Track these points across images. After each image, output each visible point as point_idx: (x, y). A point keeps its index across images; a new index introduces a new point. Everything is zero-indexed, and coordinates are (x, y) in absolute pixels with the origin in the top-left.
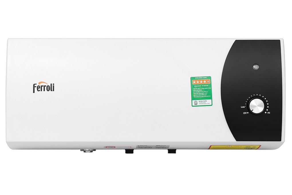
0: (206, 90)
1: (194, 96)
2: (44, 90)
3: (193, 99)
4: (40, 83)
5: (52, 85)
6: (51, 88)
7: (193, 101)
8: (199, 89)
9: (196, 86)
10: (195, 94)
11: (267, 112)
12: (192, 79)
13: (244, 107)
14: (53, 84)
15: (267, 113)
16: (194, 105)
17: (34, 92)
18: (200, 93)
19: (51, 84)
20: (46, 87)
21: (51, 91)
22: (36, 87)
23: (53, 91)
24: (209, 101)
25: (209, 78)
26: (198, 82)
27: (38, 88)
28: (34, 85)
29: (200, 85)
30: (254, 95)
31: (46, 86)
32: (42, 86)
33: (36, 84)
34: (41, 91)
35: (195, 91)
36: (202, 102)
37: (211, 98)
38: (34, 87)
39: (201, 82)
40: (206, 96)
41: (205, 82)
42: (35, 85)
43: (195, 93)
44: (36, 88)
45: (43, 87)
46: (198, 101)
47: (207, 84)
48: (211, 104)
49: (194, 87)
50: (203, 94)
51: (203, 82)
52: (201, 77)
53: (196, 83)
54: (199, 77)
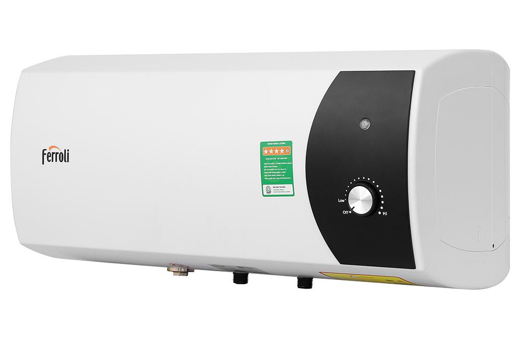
0: (283, 167)
1: (265, 177)
2: (56, 161)
3: (264, 182)
4: (50, 148)
5: (67, 152)
6: (64, 157)
7: (265, 186)
8: (273, 164)
9: (268, 159)
10: (266, 174)
11: (382, 211)
12: (263, 145)
13: (343, 201)
14: (68, 150)
15: (382, 213)
16: (265, 193)
17: (43, 164)
18: (274, 171)
19: (65, 150)
20: (58, 155)
21: (65, 161)
22: (45, 154)
23: (68, 161)
24: (288, 188)
25: (289, 144)
26: (271, 151)
27: (48, 156)
28: (44, 150)
29: (274, 157)
30: (359, 178)
31: (58, 153)
32: (53, 153)
33: (46, 150)
34: (53, 161)
35: (267, 168)
36: (278, 188)
37: (291, 182)
38: (44, 154)
39: (277, 151)
40: (284, 177)
41: (282, 151)
42: (45, 152)
43: (267, 171)
44: (45, 156)
45: (54, 155)
46: (271, 186)
47: (286, 156)
48: (293, 194)
49: (266, 161)
50: (278, 174)
51: (279, 152)
52: (276, 142)
53: (269, 152)
54: (274, 142)
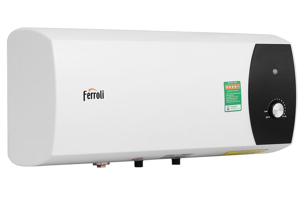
0: (236, 95)
1: (227, 101)
2: (94, 98)
3: (226, 104)
4: (90, 90)
5: (102, 92)
6: (100, 95)
7: (226, 106)
8: (231, 94)
9: (229, 91)
10: (227, 100)
11: (284, 115)
12: (225, 84)
13: (267, 111)
14: (103, 91)
15: (284, 117)
16: (226, 110)
17: (84, 100)
18: (232, 98)
19: (101, 91)
20: (96, 95)
21: (101, 98)
22: (86, 94)
23: (103, 98)
24: (239, 106)
25: (239, 83)
26: (230, 87)
27: (88, 95)
29: (231, 90)
30: (275, 99)
31: (95, 93)
32: (92, 93)
33: (86, 91)
34: (91, 98)
35: (228, 96)
36: (233, 107)
37: (240, 103)
38: (84, 94)
39: (233, 87)
40: (237, 101)
41: (235, 87)
42: (85, 93)
43: (228, 98)
44: (86, 96)
45: (93, 95)
46: (230, 106)
47: (238, 89)
48: (240, 109)
49: (227, 93)
50: (234, 99)
51: (234, 87)
52: (232, 82)
53: (228, 88)
54: (231, 82)
